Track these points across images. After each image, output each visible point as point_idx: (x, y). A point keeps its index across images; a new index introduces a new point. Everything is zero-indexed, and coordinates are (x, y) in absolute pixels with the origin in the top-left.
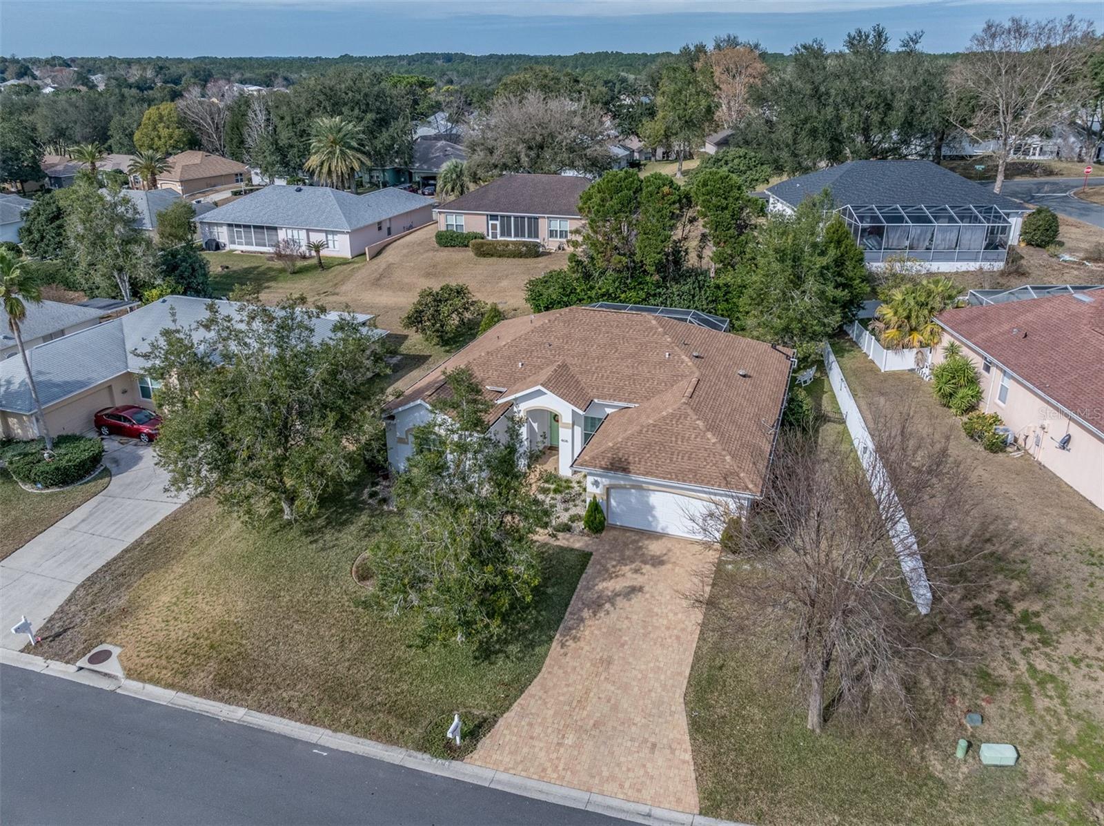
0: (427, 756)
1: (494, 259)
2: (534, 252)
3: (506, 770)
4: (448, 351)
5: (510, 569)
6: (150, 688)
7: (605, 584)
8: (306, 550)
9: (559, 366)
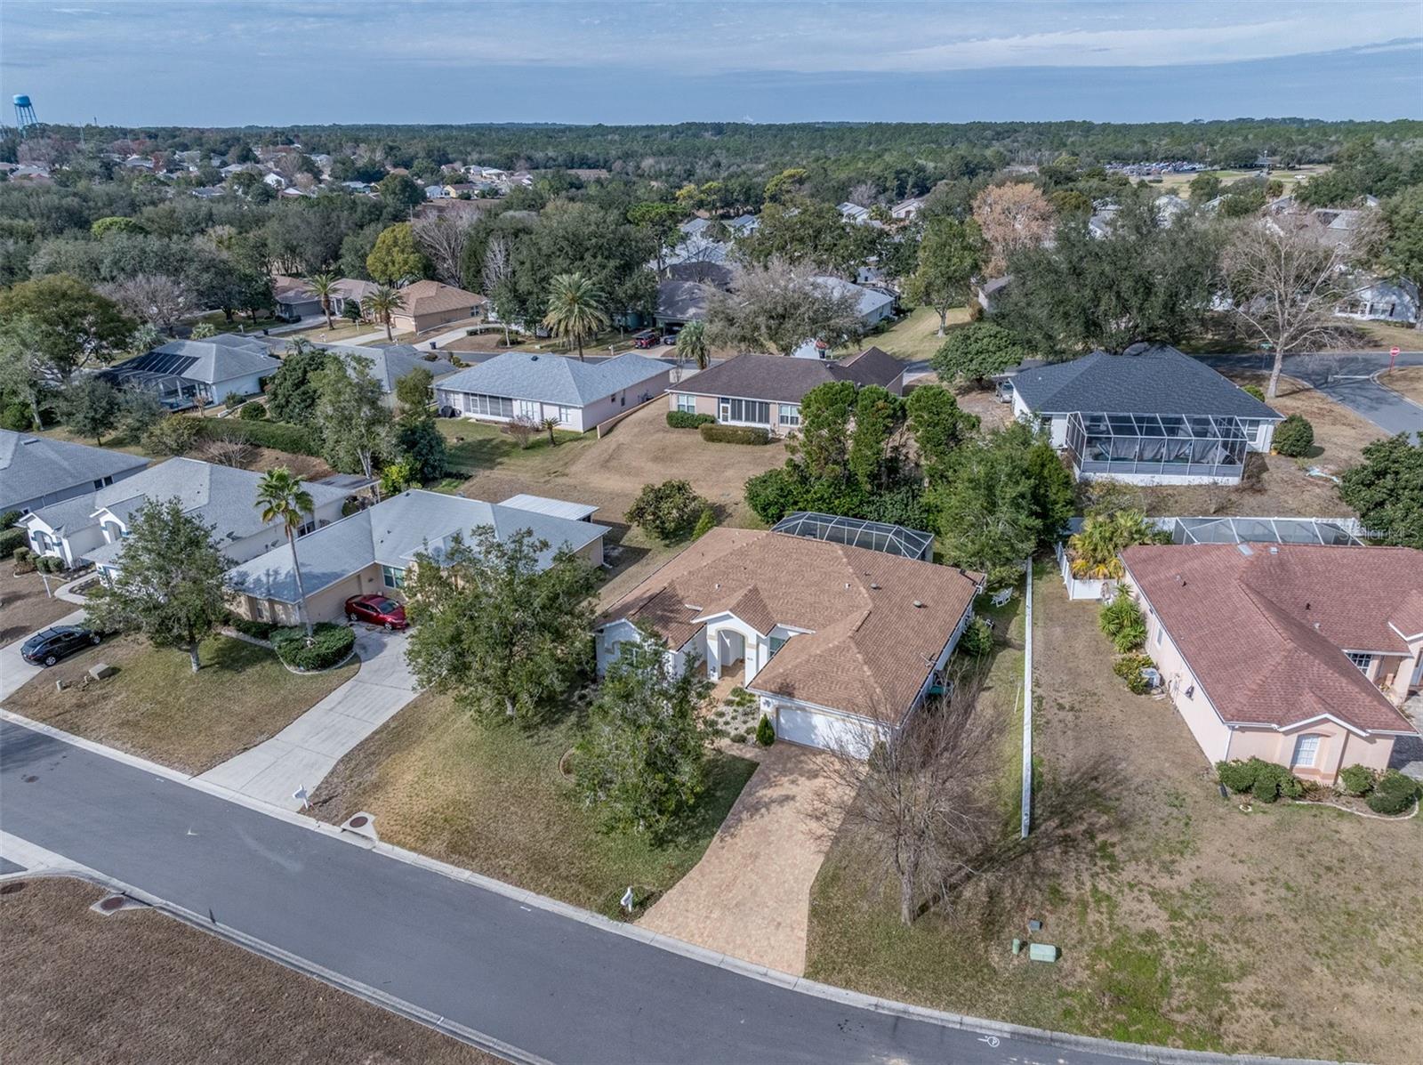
0: (606, 918)
1: (722, 445)
2: (763, 439)
3: (664, 933)
4: (667, 546)
5: (677, 778)
6: (397, 849)
7: (764, 792)
8: (522, 743)
9: (750, 591)
